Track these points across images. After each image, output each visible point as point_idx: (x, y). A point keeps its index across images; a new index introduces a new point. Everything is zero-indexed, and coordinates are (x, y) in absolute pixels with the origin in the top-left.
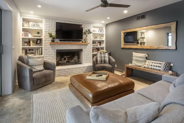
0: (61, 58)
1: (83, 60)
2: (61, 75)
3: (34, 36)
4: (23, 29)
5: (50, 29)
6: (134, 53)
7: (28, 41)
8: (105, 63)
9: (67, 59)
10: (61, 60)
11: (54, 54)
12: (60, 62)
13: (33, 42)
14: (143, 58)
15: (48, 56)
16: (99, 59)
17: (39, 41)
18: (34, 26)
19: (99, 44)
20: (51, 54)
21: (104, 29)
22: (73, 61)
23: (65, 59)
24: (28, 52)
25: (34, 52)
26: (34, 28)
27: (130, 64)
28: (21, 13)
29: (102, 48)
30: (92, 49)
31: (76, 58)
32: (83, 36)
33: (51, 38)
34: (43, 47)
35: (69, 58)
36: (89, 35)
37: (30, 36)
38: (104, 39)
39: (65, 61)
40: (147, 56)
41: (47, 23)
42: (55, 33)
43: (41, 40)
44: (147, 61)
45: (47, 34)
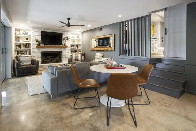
0: (45, 58)
1: (63, 59)
2: (45, 69)
3: (24, 41)
4: (15, 36)
5: (36, 36)
6: (96, 53)
7: (19, 45)
8: (78, 61)
9: (50, 58)
10: (45, 59)
11: (40, 54)
12: (45, 61)
13: (23, 45)
14: (100, 56)
15: (35, 56)
16: (73, 58)
17: (28, 45)
18: (24, 33)
19: (76, 47)
20: (37, 54)
21: (81, 35)
22: (55, 60)
23: (49, 59)
24: (19, 53)
25: (24, 53)
26: (24, 35)
27: (94, 61)
28: (14, 25)
29: (79, 51)
30: (70, 51)
31: (58, 58)
32: (63, 41)
33: (38, 43)
34: (31, 49)
35: (52, 58)
36: (67, 41)
37: (21, 41)
38: (81, 43)
39: (49, 60)
40: (102, 55)
41: (34, 32)
42: (41, 39)
43: (29, 44)
44: (103, 58)
45: (34, 40)
